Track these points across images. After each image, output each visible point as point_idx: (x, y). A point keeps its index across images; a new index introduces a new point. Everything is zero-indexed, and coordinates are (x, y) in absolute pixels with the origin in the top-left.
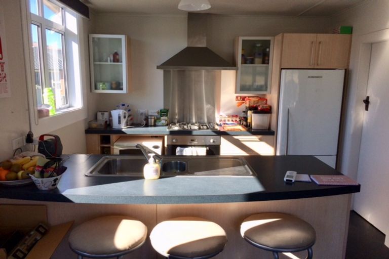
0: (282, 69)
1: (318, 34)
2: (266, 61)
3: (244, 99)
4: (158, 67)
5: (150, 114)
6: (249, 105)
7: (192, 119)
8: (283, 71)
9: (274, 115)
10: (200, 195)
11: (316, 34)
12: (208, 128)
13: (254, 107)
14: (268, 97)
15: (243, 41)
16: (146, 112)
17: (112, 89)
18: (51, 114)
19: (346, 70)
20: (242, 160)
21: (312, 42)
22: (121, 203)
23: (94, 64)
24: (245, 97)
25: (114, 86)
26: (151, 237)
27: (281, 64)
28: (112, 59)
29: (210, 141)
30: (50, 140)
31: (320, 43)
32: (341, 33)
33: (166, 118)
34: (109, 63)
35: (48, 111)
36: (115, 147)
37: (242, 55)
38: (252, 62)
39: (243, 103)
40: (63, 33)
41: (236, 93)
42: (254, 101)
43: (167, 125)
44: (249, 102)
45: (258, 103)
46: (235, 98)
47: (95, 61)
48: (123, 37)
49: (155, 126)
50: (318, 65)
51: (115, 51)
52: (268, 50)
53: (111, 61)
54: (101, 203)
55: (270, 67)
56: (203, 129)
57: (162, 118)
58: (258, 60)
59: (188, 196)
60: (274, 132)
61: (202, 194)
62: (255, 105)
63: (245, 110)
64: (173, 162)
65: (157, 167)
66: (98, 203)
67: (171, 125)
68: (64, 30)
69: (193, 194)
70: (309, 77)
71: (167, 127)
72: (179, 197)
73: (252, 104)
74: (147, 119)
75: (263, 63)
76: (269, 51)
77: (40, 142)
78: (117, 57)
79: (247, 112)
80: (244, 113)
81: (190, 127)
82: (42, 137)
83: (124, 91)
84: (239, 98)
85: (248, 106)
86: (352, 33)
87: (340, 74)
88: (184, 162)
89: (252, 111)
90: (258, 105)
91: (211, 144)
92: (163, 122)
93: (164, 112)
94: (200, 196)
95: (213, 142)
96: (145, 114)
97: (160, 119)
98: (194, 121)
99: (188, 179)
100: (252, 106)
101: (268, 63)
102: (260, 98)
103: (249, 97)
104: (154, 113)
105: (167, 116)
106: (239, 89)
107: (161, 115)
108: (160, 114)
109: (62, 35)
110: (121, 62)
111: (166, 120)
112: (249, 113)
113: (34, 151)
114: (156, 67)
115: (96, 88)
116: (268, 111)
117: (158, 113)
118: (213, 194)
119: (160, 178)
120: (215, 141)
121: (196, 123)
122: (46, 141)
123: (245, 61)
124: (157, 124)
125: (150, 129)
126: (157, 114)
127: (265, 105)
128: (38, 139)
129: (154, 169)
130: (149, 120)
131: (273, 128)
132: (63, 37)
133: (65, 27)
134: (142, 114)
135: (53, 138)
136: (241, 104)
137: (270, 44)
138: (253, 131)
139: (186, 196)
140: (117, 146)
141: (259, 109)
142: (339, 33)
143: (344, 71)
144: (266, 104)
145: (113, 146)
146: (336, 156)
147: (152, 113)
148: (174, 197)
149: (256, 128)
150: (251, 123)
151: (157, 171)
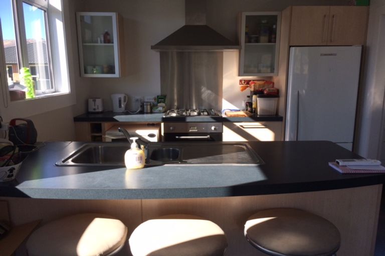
0: (290, 47)
1: (331, 7)
2: (273, 40)
3: (248, 82)
4: (153, 48)
5: (146, 100)
6: (254, 89)
7: (192, 105)
8: (293, 49)
9: (282, 99)
10: (192, 187)
11: (329, 7)
12: (208, 115)
13: (260, 91)
14: (275, 80)
15: (247, 17)
16: (142, 98)
17: (103, 73)
18: (28, 97)
19: (363, 46)
20: (246, 146)
21: (325, 16)
22: (92, 198)
23: (83, 46)
24: (250, 81)
25: (105, 70)
26: (131, 241)
27: (289, 42)
28: (102, 39)
29: (211, 128)
30: (22, 125)
31: (333, 16)
32: (357, 5)
33: (163, 104)
34: (99, 44)
35: (24, 93)
36: (106, 136)
37: (246, 33)
38: (257, 41)
39: (248, 87)
40: (46, 9)
41: (239, 75)
42: (260, 85)
43: (165, 112)
44: (254, 85)
45: (264, 86)
46: (239, 82)
47: (84, 42)
48: (114, 15)
49: (151, 113)
50: (331, 41)
51: (106, 31)
52: (274, 27)
53: (101, 42)
54: (66, 198)
55: (276, 46)
56: (204, 115)
57: (159, 104)
58: (263, 38)
59: (177, 189)
60: (282, 118)
61: (194, 186)
62: (260, 89)
63: (249, 95)
64: (164, 149)
65: (141, 154)
66: (62, 198)
67: (168, 112)
68: (46, 6)
69: (183, 187)
70: (321, 55)
71: (164, 114)
72: (165, 190)
73: (257, 89)
74: (142, 106)
75: (270, 41)
76: (276, 28)
77: (10, 127)
78: (108, 37)
79: (252, 97)
80: (248, 98)
81: (190, 113)
82: (13, 122)
83: (117, 75)
84: (243, 82)
85: (252, 89)
86: (369, 5)
87: (356, 51)
88: (177, 149)
89: (258, 95)
90: (264, 88)
91: (213, 132)
92: (160, 109)
93: (161, 98)
94: (191, 189)
95: (215, 129)
96: (141, 100)
97: (157, 105)
98: (194, 108)
99: (180, 168)
100: (257, 90)
101: (275, 42)
102: (266, 81)
103: (253, 80)
104: (150, 99)
105: (164, 102)
106: (242, 70)
107: (158, 101)
108: (156, 100)
109: (45, 11)
110: (113, 43)
111: (163, 107)
112: (254, 97)
113: (5, 138)
114: (150, 47)
115: (86, 72)
116: (275, 94)
117: (155, 99)
118: (208, 186)
119: (145, 167)
120: (217, 128)
121: (196, 109)
122: (17, 126)
123: (249, 40)
124: (153, 111)
125: (145, 116)
126: (153, 101)
127: (272, 89)
128: (8, 124)
129: (137, 156)
130: (145, 106)
131: (281, 114)
132: (46, 13)
133: (48, 2)
134: (137, 100)
135: (25, 122)
136: (245, 89)
137: (276, 20)
138: (258, 116)
139: (174, 189)
140: (109, 134)
141: (265, 92)
142: (354, 5)
143: (361, 48)
144: (273, 87)
145: (105, 135)
146: (352, 144)
147: (148, 99)
148: (159, 190)
149: (262, 114)
150: (256, 109)
151: (141, 158)
